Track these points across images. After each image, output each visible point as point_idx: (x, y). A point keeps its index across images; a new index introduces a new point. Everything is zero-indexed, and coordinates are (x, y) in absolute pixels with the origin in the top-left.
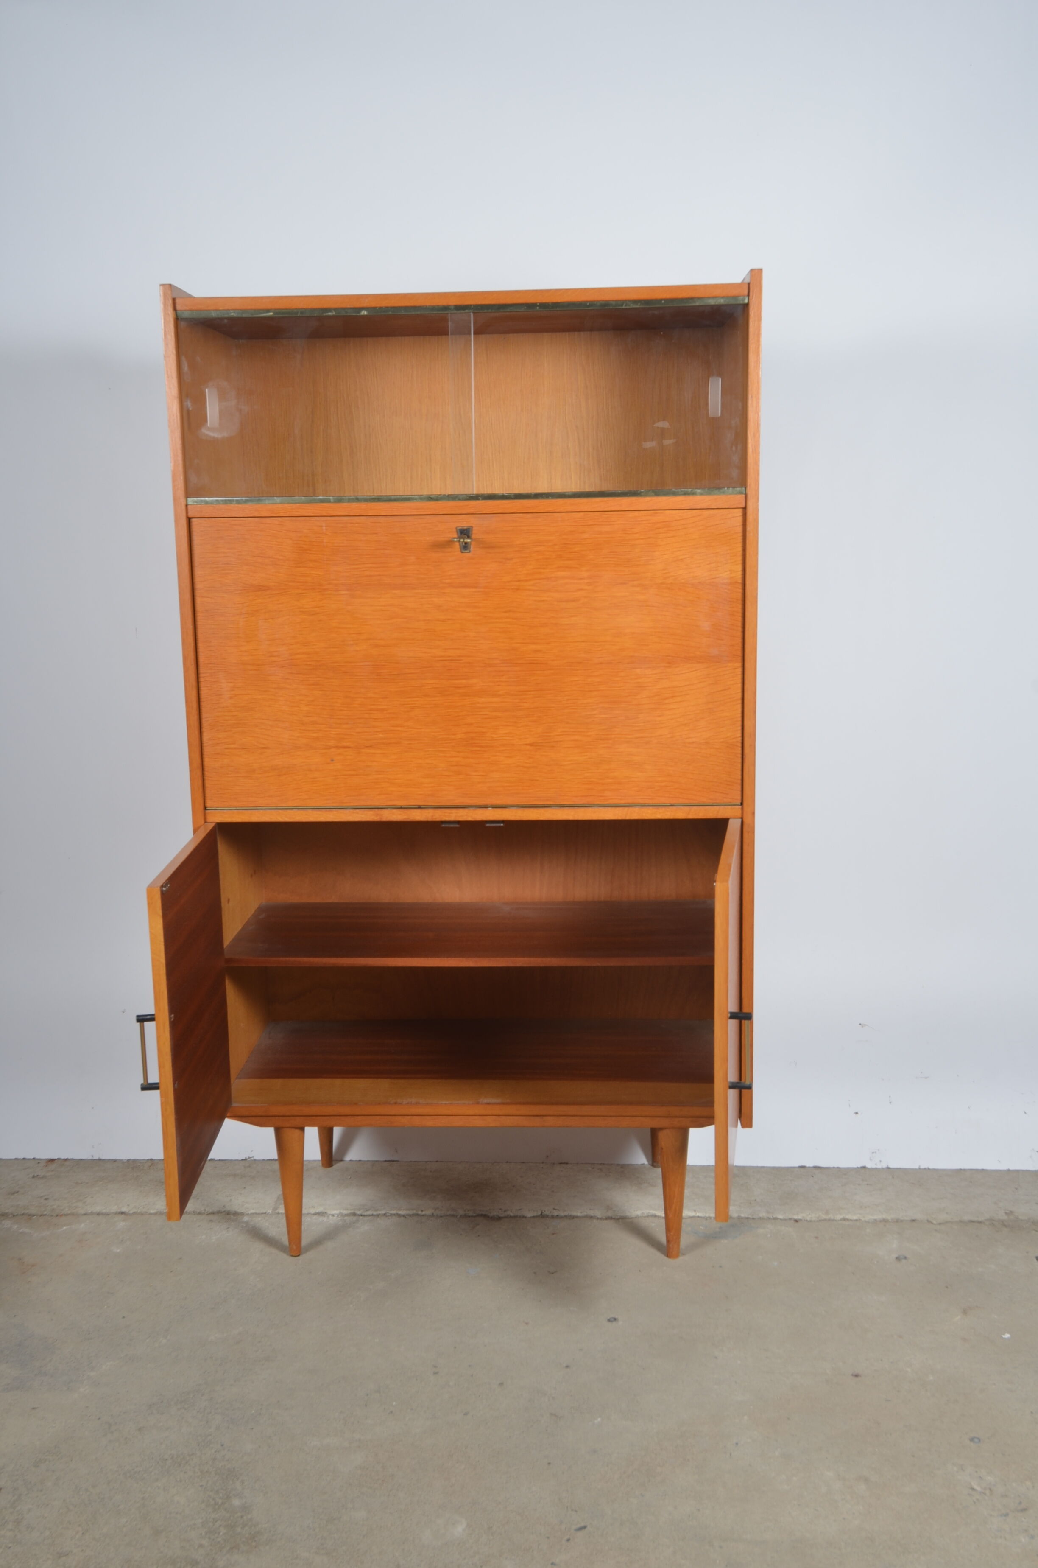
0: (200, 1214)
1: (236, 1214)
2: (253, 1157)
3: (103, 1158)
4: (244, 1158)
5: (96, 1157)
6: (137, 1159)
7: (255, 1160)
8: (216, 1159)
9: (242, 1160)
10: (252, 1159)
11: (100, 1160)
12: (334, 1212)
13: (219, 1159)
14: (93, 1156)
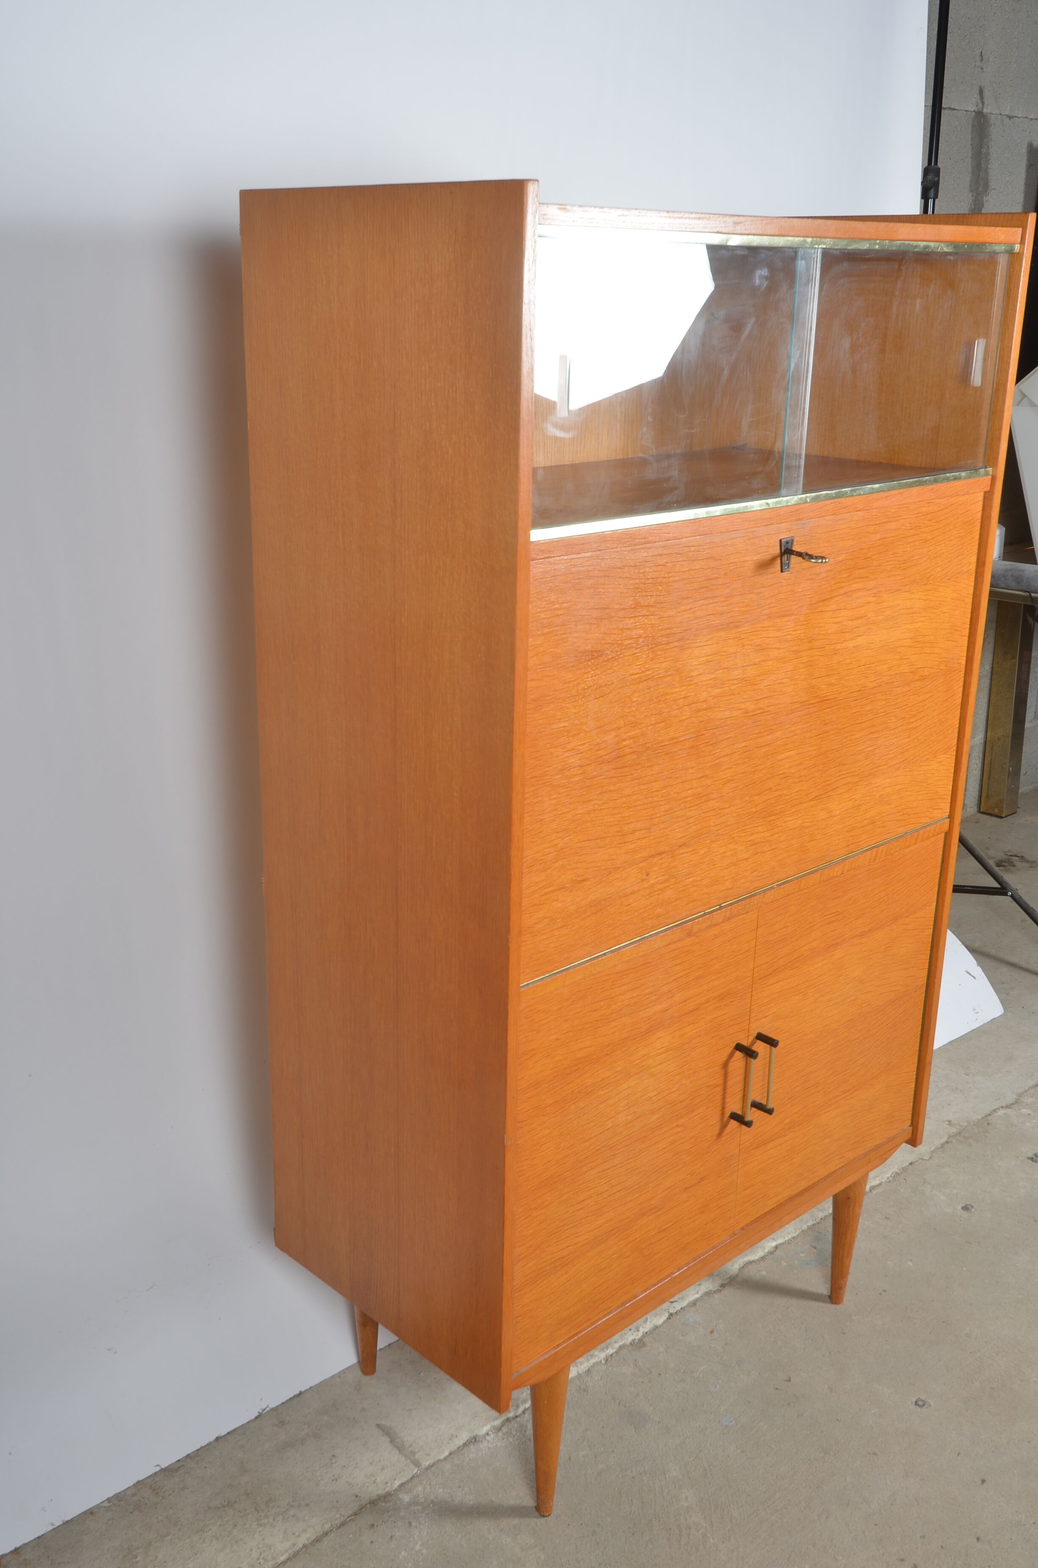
0: (343, 1524)
1: (386, 1497)
2: (268, 1406)
3: (69, 1518)
4: (257, 1414)
5: (58, 1523)
6: (118, 1492)
7: (272, 1409)
8: (223, 1434)
9: (256, 1418)
10: (268, 1409)
11: (67, 1523)
12: (484, 1430)
13: (226, 1432)
14: (53, 1525)
